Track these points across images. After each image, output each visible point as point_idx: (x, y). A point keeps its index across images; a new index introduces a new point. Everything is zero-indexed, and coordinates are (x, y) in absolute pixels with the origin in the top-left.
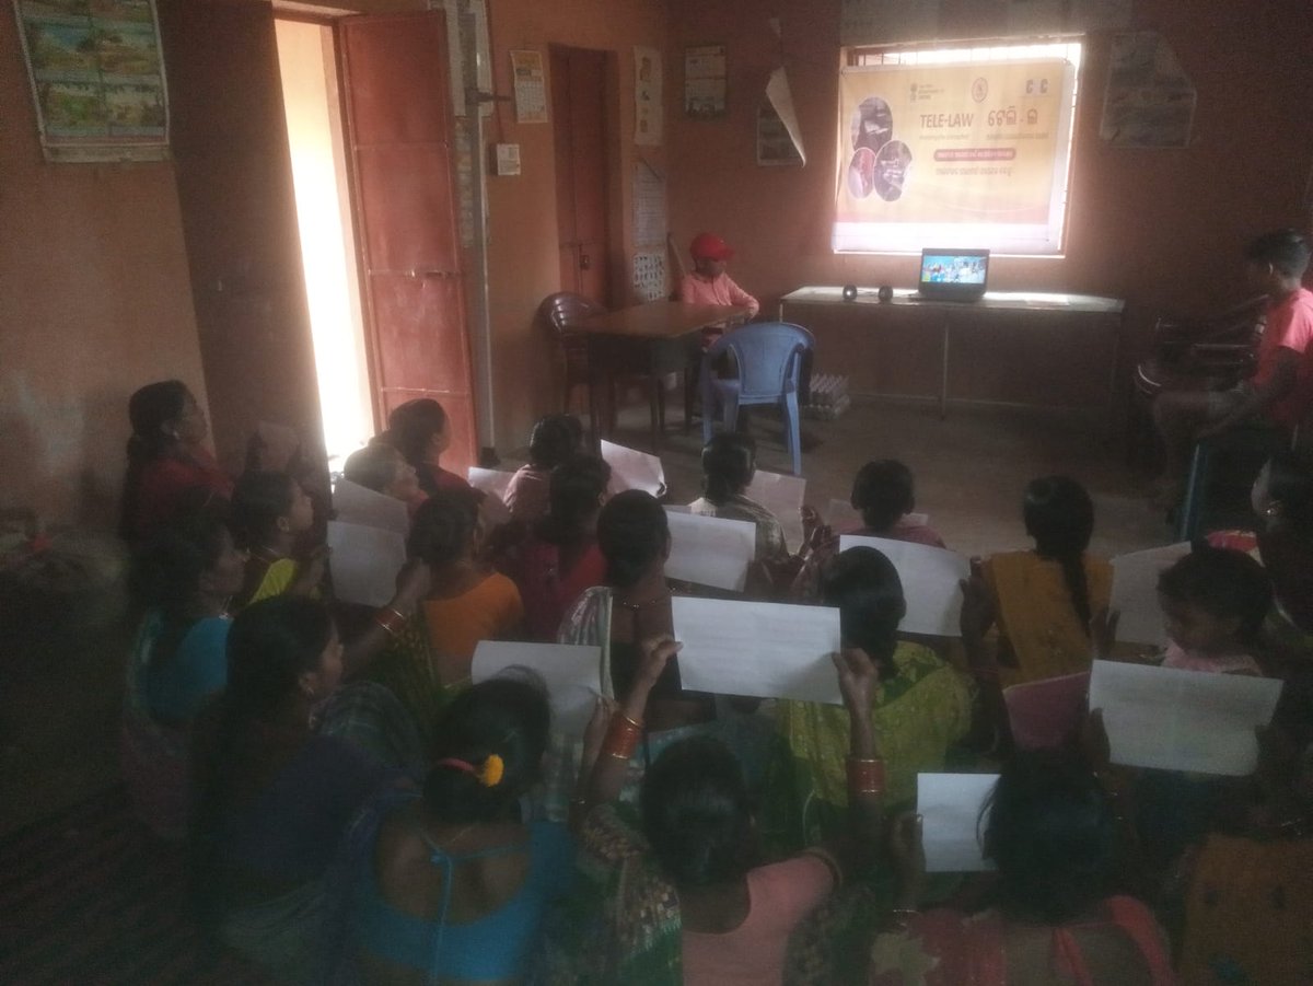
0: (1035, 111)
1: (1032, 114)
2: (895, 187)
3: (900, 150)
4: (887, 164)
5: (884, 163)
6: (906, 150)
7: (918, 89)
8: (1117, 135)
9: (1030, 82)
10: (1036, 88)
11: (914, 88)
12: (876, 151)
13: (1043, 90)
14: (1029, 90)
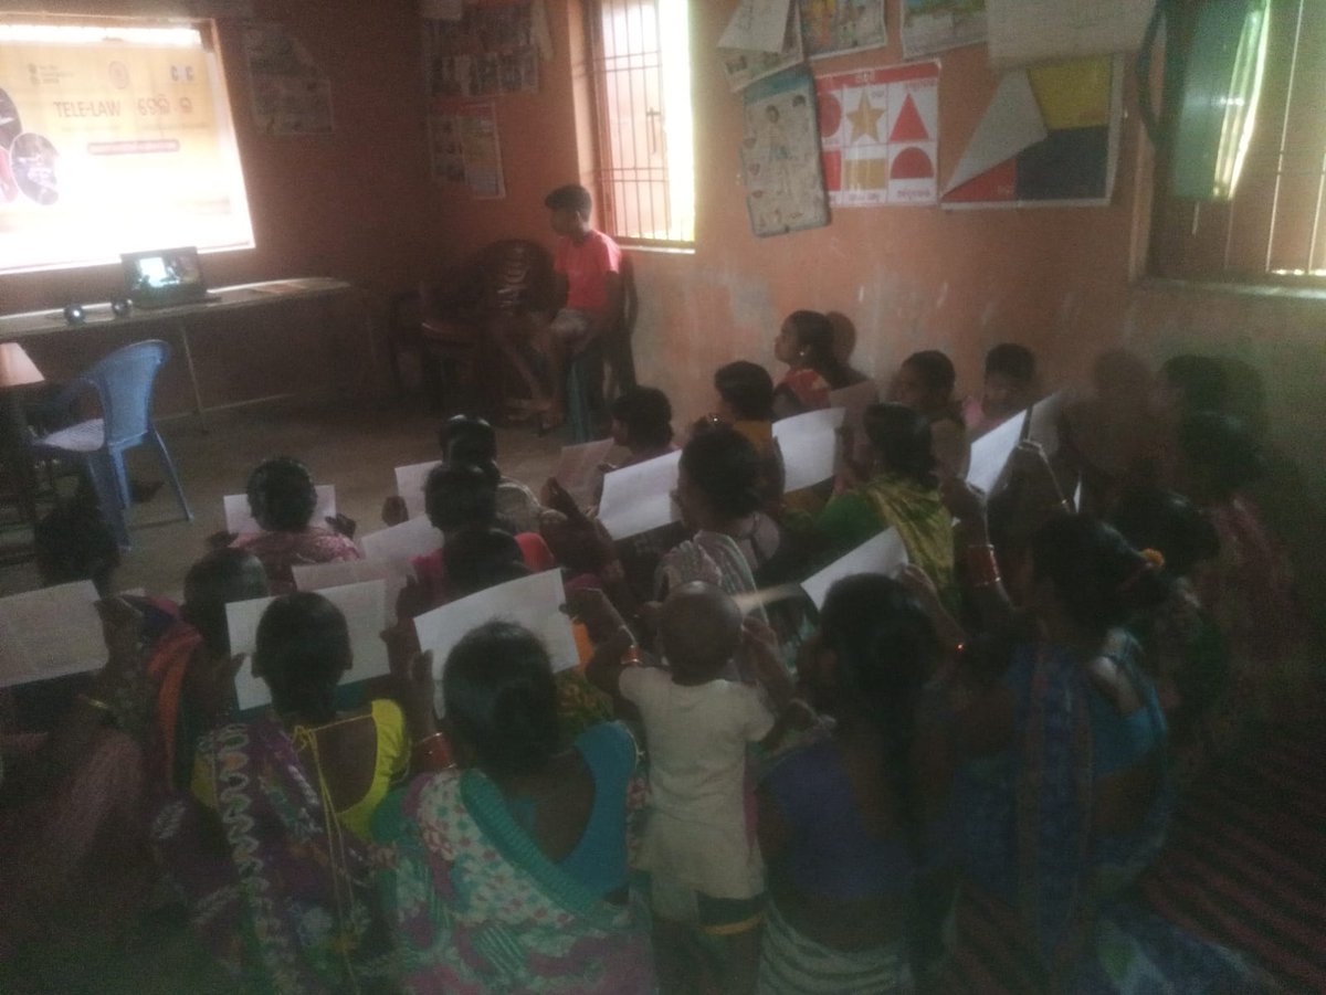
0: (186, 99)
1: (185, 103)
2: (49, 190)
3: (38, 143)
4: (28, 162)
5: (22, 160)
6: (47, 144)
7: (39, 70)
8: (273, 122)
9: (174, 69)
10: (181, 73)
11: (33, 69)
12: (7, 147)
13: (190, 78)
14: (175, 78)
